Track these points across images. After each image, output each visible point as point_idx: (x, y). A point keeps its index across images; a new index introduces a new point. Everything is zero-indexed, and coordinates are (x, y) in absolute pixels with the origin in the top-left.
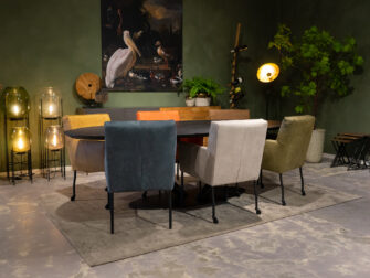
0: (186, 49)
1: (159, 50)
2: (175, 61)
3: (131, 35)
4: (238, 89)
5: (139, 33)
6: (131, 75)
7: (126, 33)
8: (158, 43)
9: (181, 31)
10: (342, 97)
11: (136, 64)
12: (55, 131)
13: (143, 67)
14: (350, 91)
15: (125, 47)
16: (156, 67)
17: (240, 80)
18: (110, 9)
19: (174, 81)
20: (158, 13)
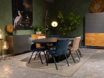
0: (33, 17)
1: (27, 17)
2: (31, 21)
3: (20, 12)
4: (47, 29)
5: (22, 12)
6: (21, 25)
7: (19, 11)
8: (27, 15)
9: (32, 11)
10: (74, 30)
11: (22, 21)
12: (5, 43)
13: (24, 22)
14: (76, 29)
15: (19, 16)
16: (26, 22)
17: (48, 26)
18: (14, 4)
19: (31, 27)
20: (27, 6)
